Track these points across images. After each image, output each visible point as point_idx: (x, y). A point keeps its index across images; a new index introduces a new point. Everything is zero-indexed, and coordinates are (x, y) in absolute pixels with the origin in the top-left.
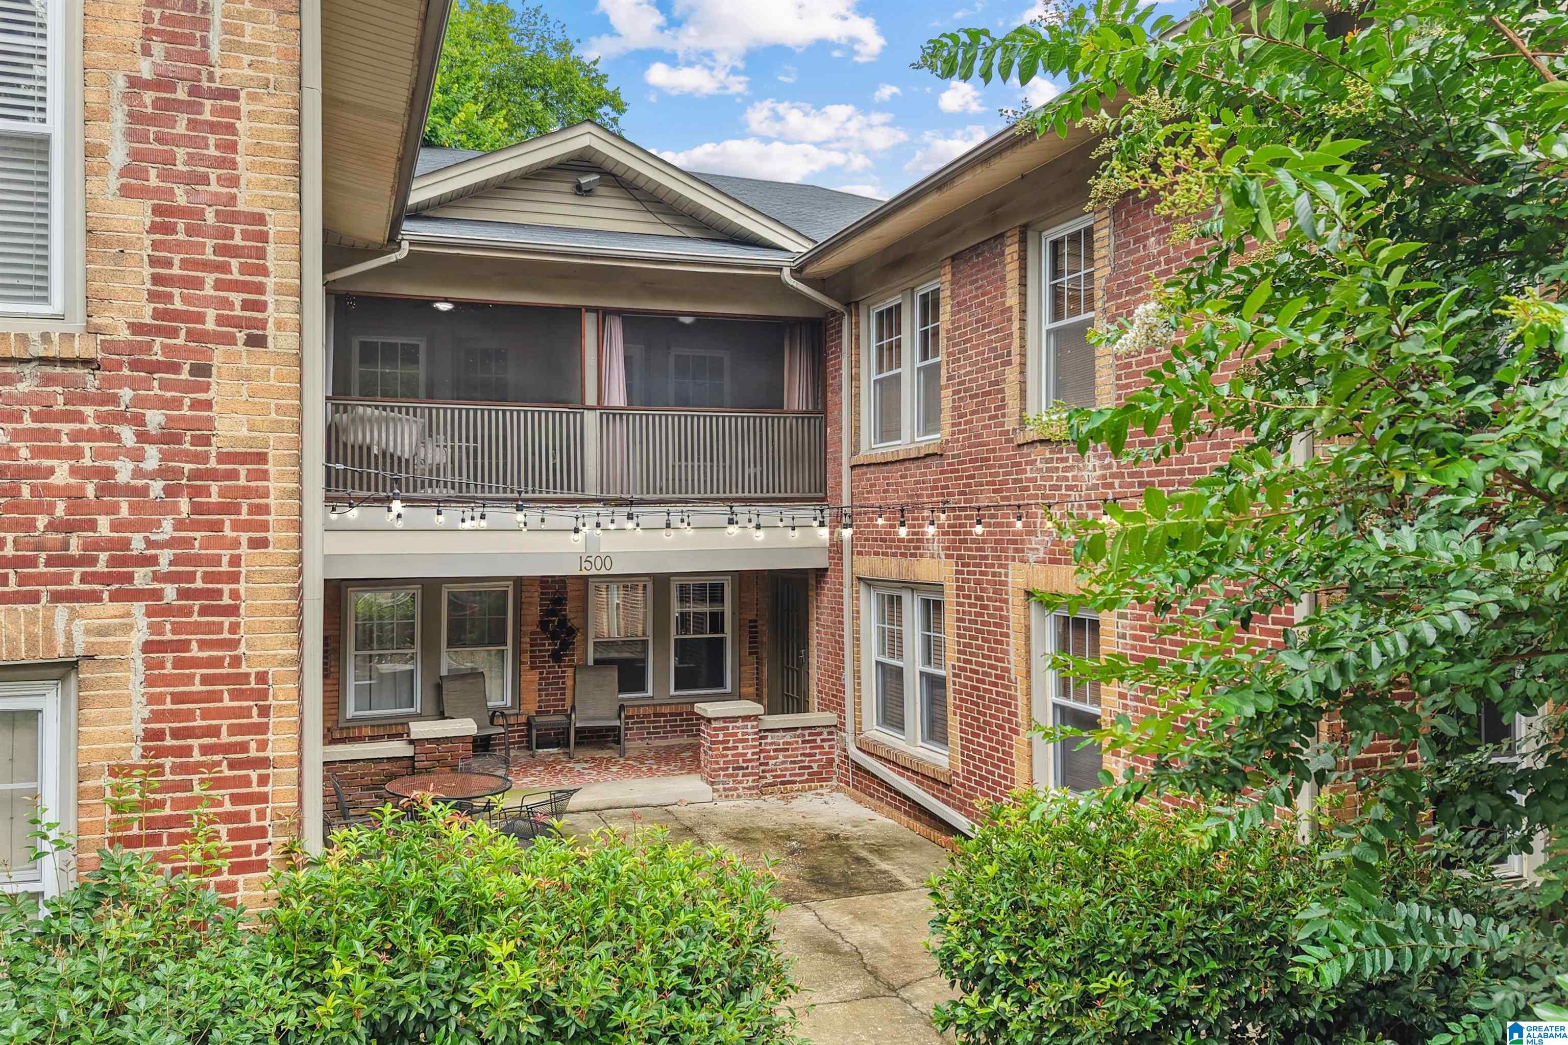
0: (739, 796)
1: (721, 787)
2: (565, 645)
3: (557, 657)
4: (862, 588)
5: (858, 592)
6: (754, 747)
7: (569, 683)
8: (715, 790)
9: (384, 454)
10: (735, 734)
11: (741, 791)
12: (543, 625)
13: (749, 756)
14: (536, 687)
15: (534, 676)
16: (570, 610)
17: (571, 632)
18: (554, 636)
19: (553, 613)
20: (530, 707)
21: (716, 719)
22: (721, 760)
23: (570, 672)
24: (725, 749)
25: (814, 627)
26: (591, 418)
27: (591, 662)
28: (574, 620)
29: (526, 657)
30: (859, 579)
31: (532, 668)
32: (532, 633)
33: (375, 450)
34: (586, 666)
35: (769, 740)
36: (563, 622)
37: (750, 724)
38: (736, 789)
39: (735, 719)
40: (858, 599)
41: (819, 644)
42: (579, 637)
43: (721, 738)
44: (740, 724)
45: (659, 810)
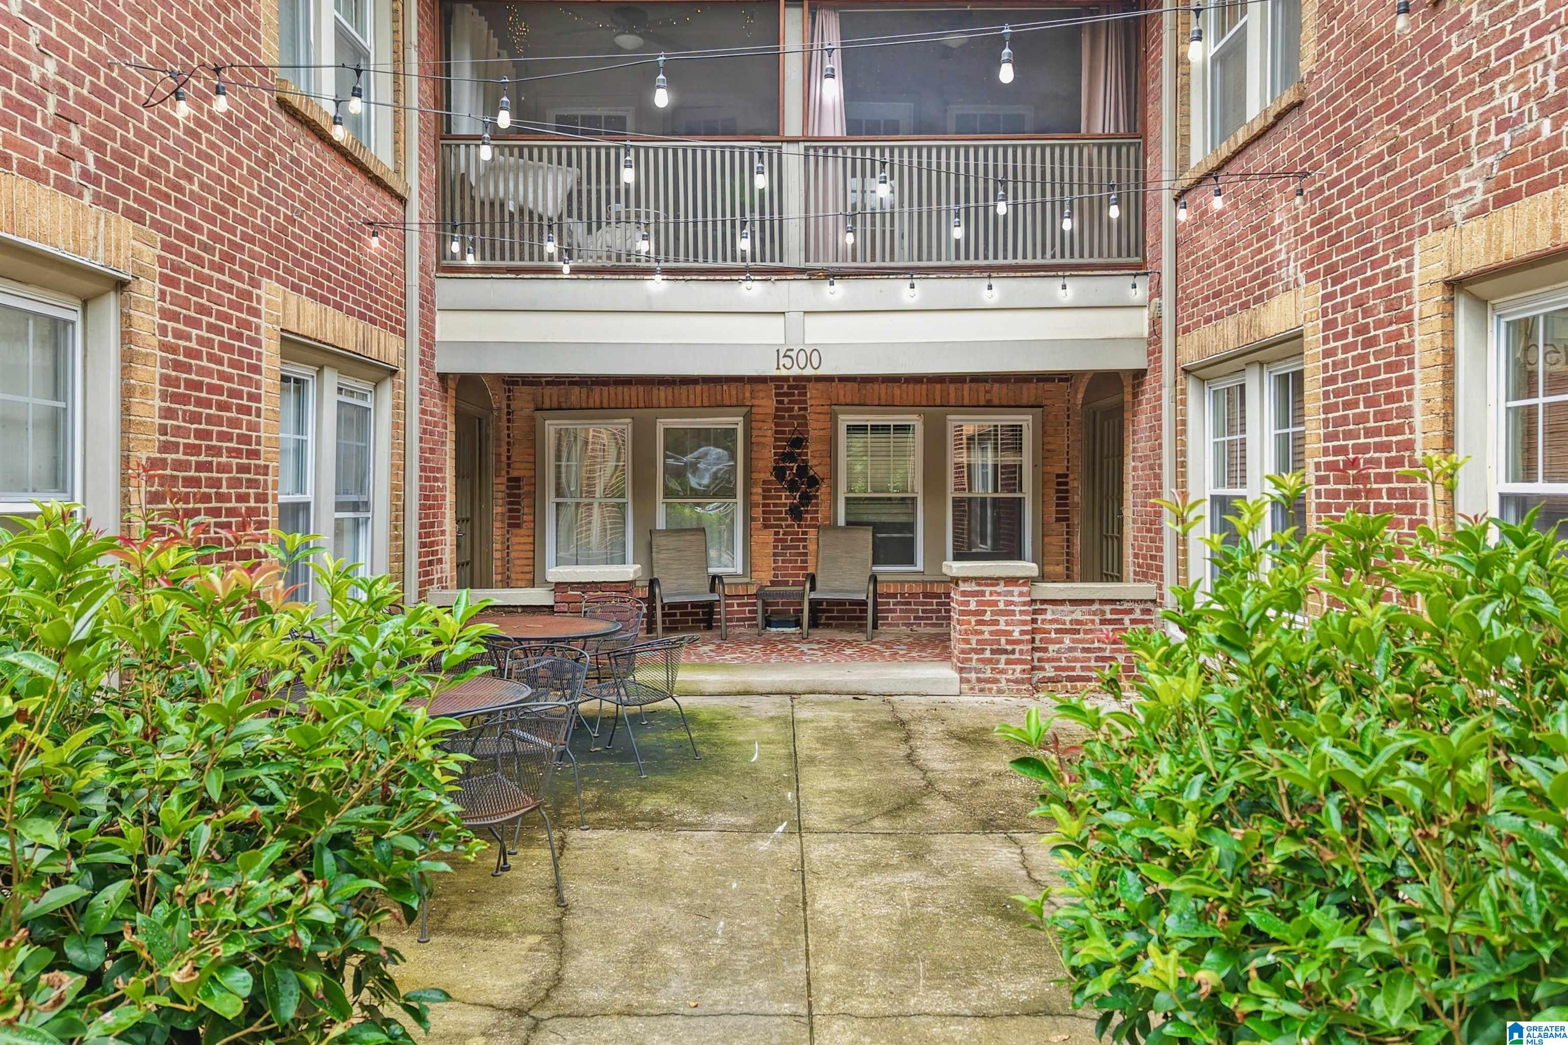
0: (1000, 692)
1: (973, 676)
2: (806, 499)
3: (796, 513)
4: (1191, 386)
5: (1184, 392)
6: (1024, 623)
7: (812, 547)
8: (962, 681)
9: (521, 211)
10: (995, 603)
11: (1003, 685)
12: (779, 473)
13: (1016, 635)
14: (770, 550)
15: (768, 536)
16: (813, 455)
17: (814, 482)
18: (793, 487)
19: (791, 457)
20: (764, 576)
21: (966, 579)
22: (974, 639)
23: (812, 533)
24: (980, 622)
25: (1129, 464)
26: (793, 158)
27: (841, 521)
28: (817, 469)
29: (758, 512)
30: (1186, 371)
31: (766, 527)
32: (765, 482)
33: (511, 206)
34: (834, 526)
35: (1049, 616)
36: (803, 470)
37: (1016, 590)
38: (996, 681)
39: (994, 581)
40: (1184, 402)
41: (1135, 487)
42: (824, 489)
43: (973, 606)
44: (1001, 588)
45: (879, 700)
